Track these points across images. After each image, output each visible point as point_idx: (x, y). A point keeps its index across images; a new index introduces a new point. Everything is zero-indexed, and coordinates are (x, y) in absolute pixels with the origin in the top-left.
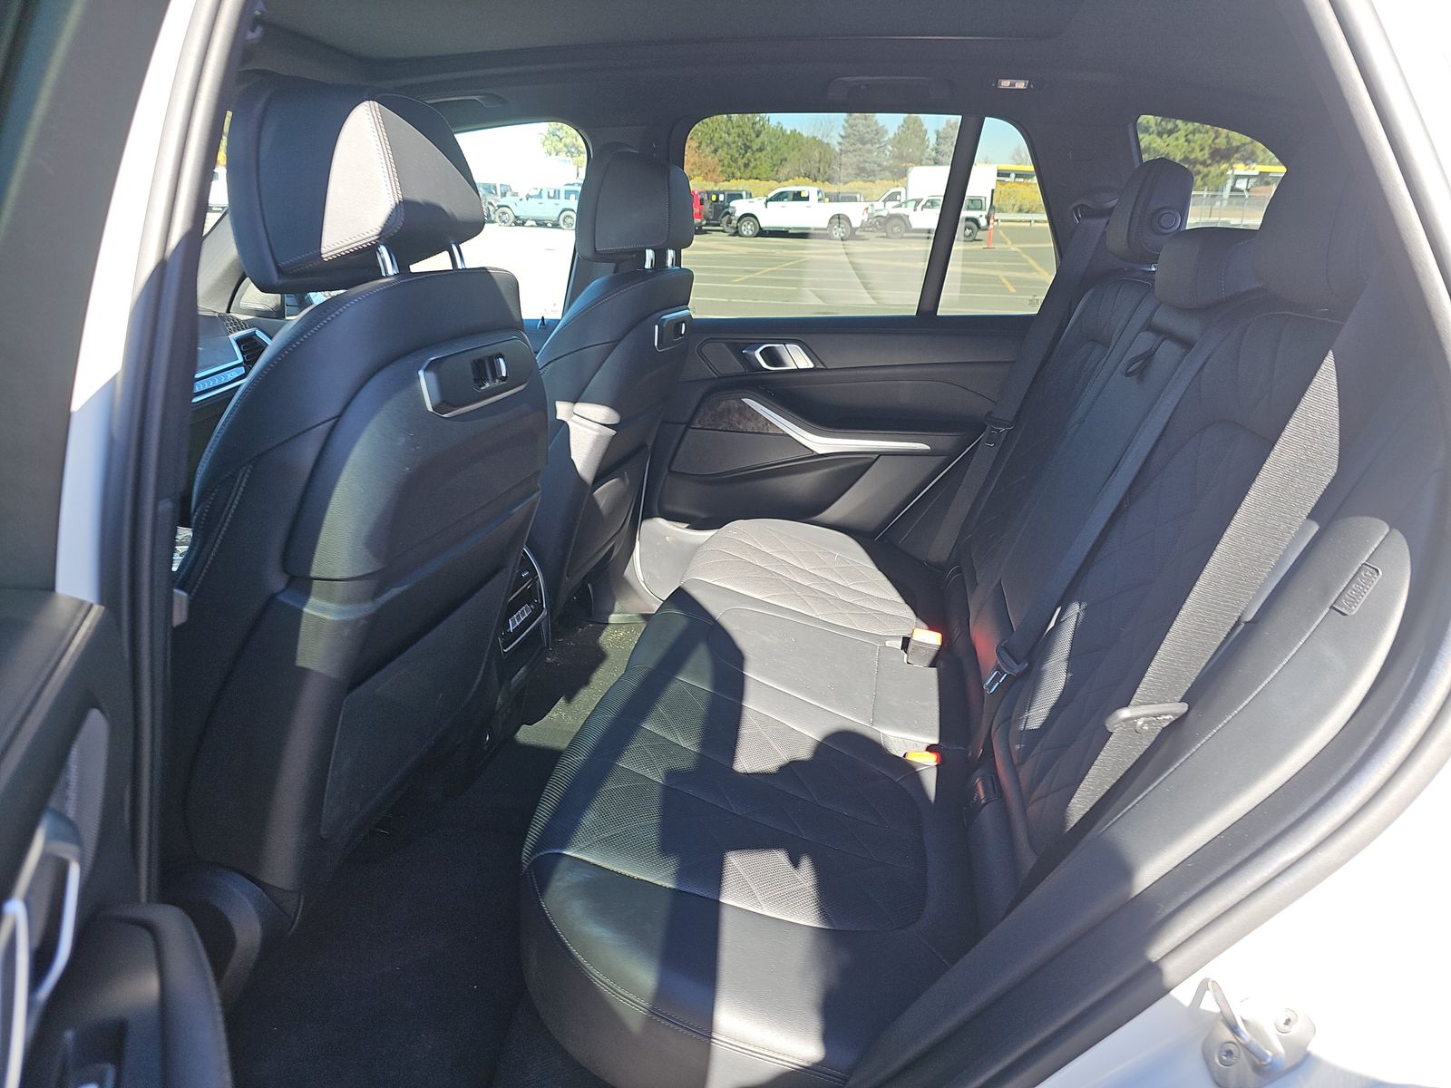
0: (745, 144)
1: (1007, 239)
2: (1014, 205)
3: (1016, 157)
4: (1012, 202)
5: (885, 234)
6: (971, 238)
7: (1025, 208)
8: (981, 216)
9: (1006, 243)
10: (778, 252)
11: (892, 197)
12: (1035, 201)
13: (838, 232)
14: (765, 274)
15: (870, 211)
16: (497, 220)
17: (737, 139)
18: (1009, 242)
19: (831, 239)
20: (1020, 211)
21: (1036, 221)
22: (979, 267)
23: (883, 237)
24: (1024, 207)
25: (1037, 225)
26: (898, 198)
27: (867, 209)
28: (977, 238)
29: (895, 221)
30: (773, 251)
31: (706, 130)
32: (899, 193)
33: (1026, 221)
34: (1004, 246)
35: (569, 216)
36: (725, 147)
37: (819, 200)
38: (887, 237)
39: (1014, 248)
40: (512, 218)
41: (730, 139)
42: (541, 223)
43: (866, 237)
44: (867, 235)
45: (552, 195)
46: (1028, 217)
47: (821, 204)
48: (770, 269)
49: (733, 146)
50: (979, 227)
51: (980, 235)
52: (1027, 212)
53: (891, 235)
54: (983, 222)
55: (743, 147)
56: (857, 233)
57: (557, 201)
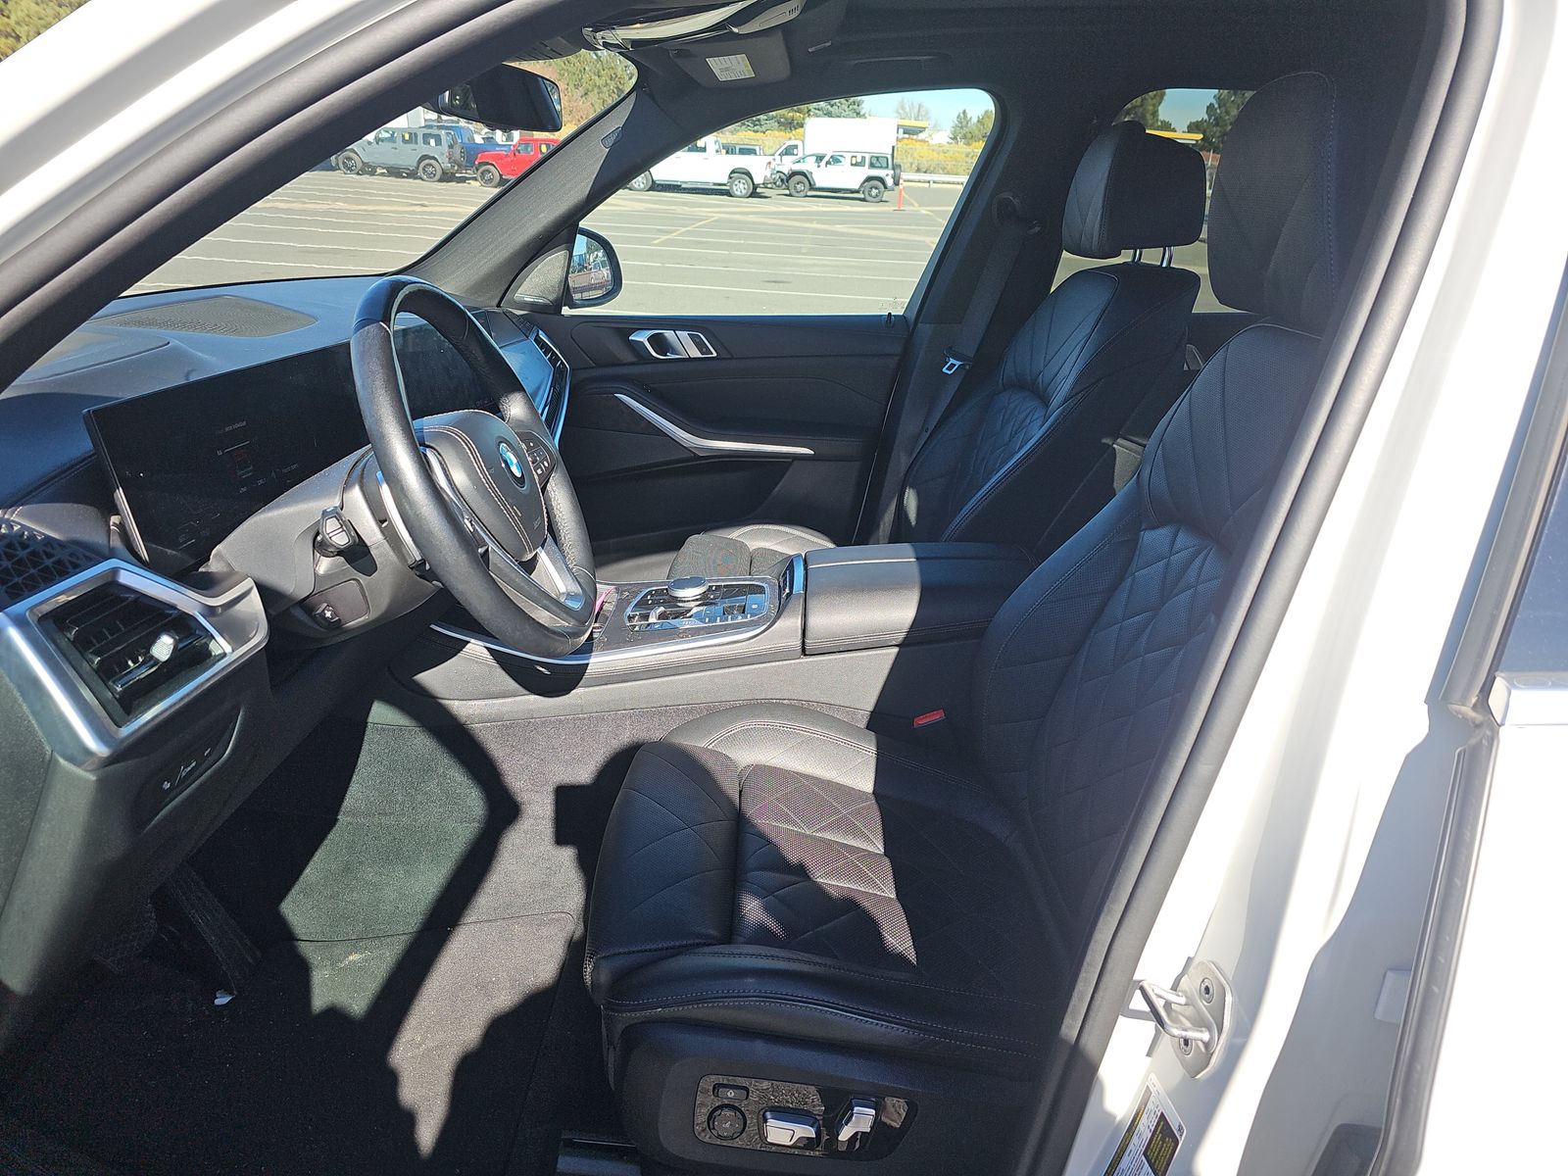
0: (618, 88)
1: (913, 201)
2: (911, 164)
3: (901, 111)
4: (910, 160)
5: (787, 192)
6: (878, 199)
7: (924, 167)
8: (887, 175)
9: (913, 205)
10: (679, 209)
11: (789, 151)
12: (932, 160)
13: (741, 188)
14: (681, 234)
15: (772, 166)
16: (341, 166)
17: (609, 81)
18: (916, 205)
19: (731, 196)
20: (918, 170)
21: (934, 182)
22: (895, 231)
23: (786, 195)
24: (922, 166)
25: (936, 185)
26: (795, 151)
27: (770, 163)
28: (884, 199)
29: (797, 178)
30: (673, 207)
31: (573, 70)
32: (796, 147)
33: (925, 182)
34: (912, 208)
35: (431, 165)
36: (596, 90)
37: (717, 151)
38: (790, 195)
39: (924, 211)
40: (359, 165)
41: (599, 82)
42: (394, 172)
43: (766, 195)
44: (767, 192)
45: (407, 137)
46: (927, 177)
47: (718, 156)
48: (684, 229)
49: (605, 89)
50: (886, 188)
51: (886, 195)
52: (925, 172)
53: (795, 194)
54: (890, 182)
55: (615, 90)
56: (758, 190)
57: (413, 146)
